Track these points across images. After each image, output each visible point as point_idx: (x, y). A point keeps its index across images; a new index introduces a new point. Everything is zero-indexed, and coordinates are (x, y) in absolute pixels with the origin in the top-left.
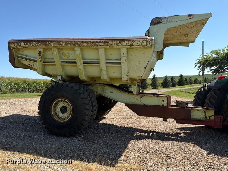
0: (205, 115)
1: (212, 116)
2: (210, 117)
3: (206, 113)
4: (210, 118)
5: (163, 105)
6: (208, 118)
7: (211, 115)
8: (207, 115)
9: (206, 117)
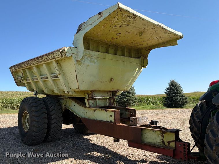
0: (162, 139)
1: (172, 141)
2: (169, 142)
3: (163, 136)
4: (169, 144)
5: (111, 121)
6: (166, 144)
7: (170, 141)
8: (164, 140)
9: (164, 142)
